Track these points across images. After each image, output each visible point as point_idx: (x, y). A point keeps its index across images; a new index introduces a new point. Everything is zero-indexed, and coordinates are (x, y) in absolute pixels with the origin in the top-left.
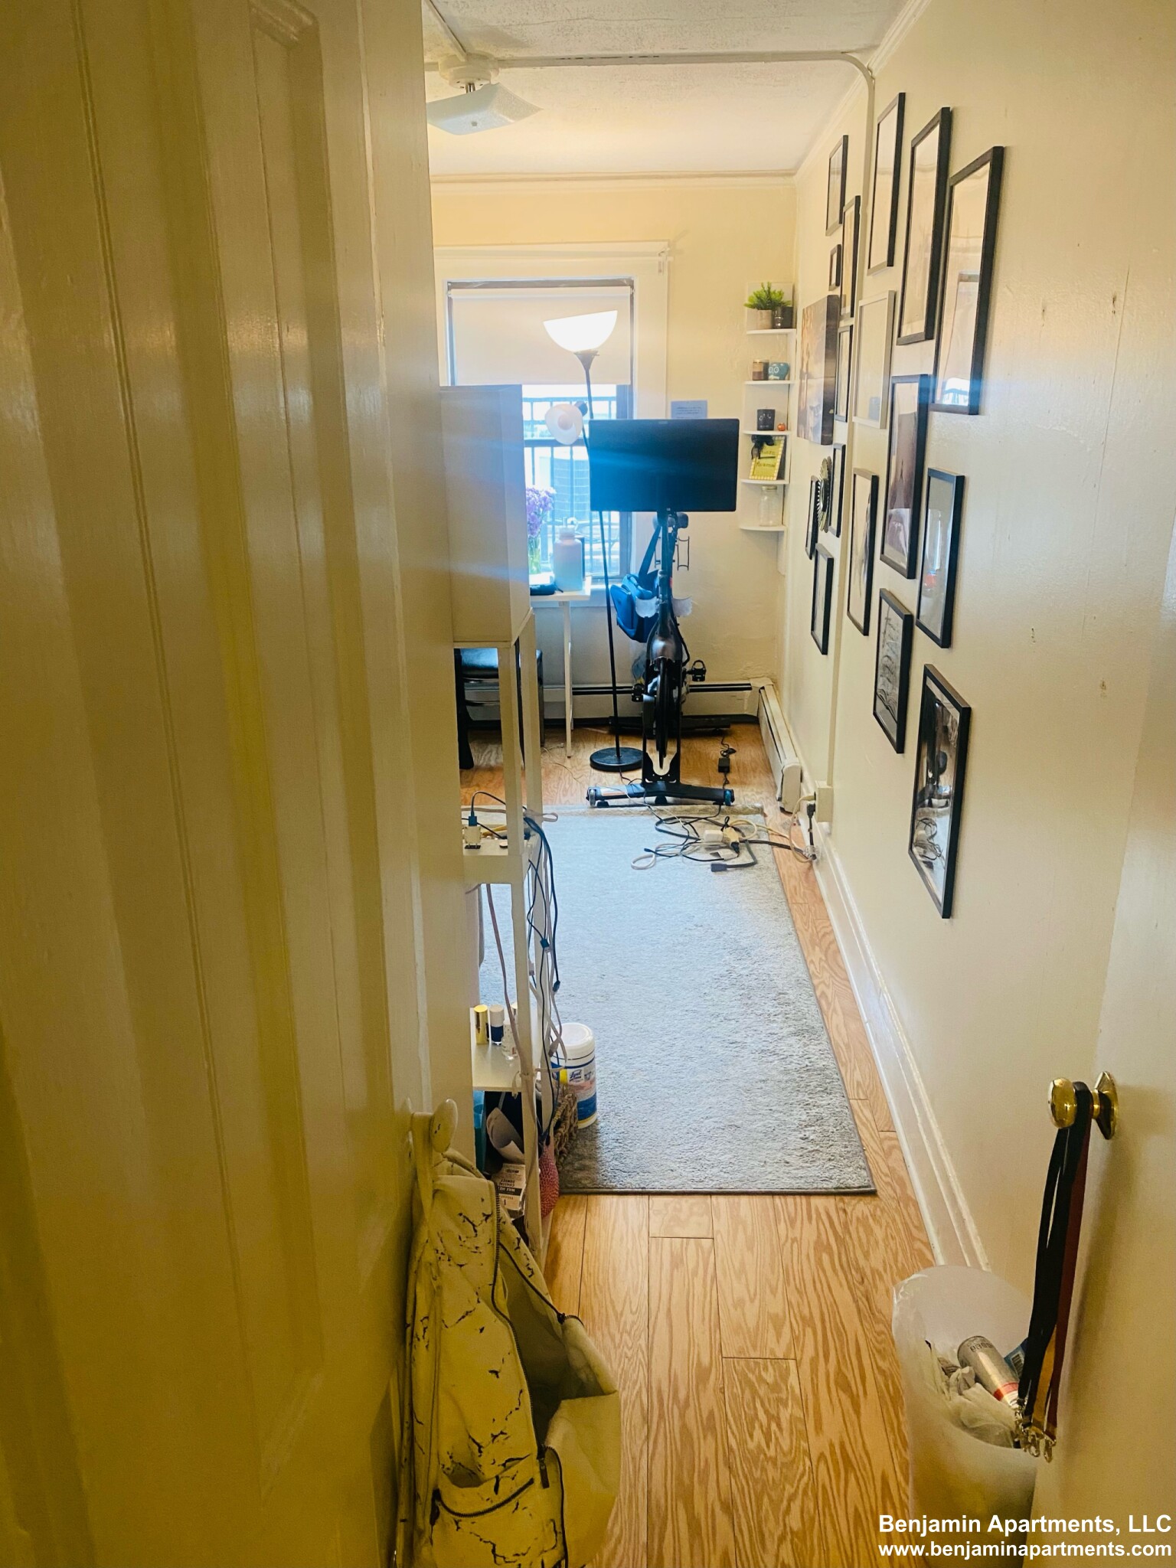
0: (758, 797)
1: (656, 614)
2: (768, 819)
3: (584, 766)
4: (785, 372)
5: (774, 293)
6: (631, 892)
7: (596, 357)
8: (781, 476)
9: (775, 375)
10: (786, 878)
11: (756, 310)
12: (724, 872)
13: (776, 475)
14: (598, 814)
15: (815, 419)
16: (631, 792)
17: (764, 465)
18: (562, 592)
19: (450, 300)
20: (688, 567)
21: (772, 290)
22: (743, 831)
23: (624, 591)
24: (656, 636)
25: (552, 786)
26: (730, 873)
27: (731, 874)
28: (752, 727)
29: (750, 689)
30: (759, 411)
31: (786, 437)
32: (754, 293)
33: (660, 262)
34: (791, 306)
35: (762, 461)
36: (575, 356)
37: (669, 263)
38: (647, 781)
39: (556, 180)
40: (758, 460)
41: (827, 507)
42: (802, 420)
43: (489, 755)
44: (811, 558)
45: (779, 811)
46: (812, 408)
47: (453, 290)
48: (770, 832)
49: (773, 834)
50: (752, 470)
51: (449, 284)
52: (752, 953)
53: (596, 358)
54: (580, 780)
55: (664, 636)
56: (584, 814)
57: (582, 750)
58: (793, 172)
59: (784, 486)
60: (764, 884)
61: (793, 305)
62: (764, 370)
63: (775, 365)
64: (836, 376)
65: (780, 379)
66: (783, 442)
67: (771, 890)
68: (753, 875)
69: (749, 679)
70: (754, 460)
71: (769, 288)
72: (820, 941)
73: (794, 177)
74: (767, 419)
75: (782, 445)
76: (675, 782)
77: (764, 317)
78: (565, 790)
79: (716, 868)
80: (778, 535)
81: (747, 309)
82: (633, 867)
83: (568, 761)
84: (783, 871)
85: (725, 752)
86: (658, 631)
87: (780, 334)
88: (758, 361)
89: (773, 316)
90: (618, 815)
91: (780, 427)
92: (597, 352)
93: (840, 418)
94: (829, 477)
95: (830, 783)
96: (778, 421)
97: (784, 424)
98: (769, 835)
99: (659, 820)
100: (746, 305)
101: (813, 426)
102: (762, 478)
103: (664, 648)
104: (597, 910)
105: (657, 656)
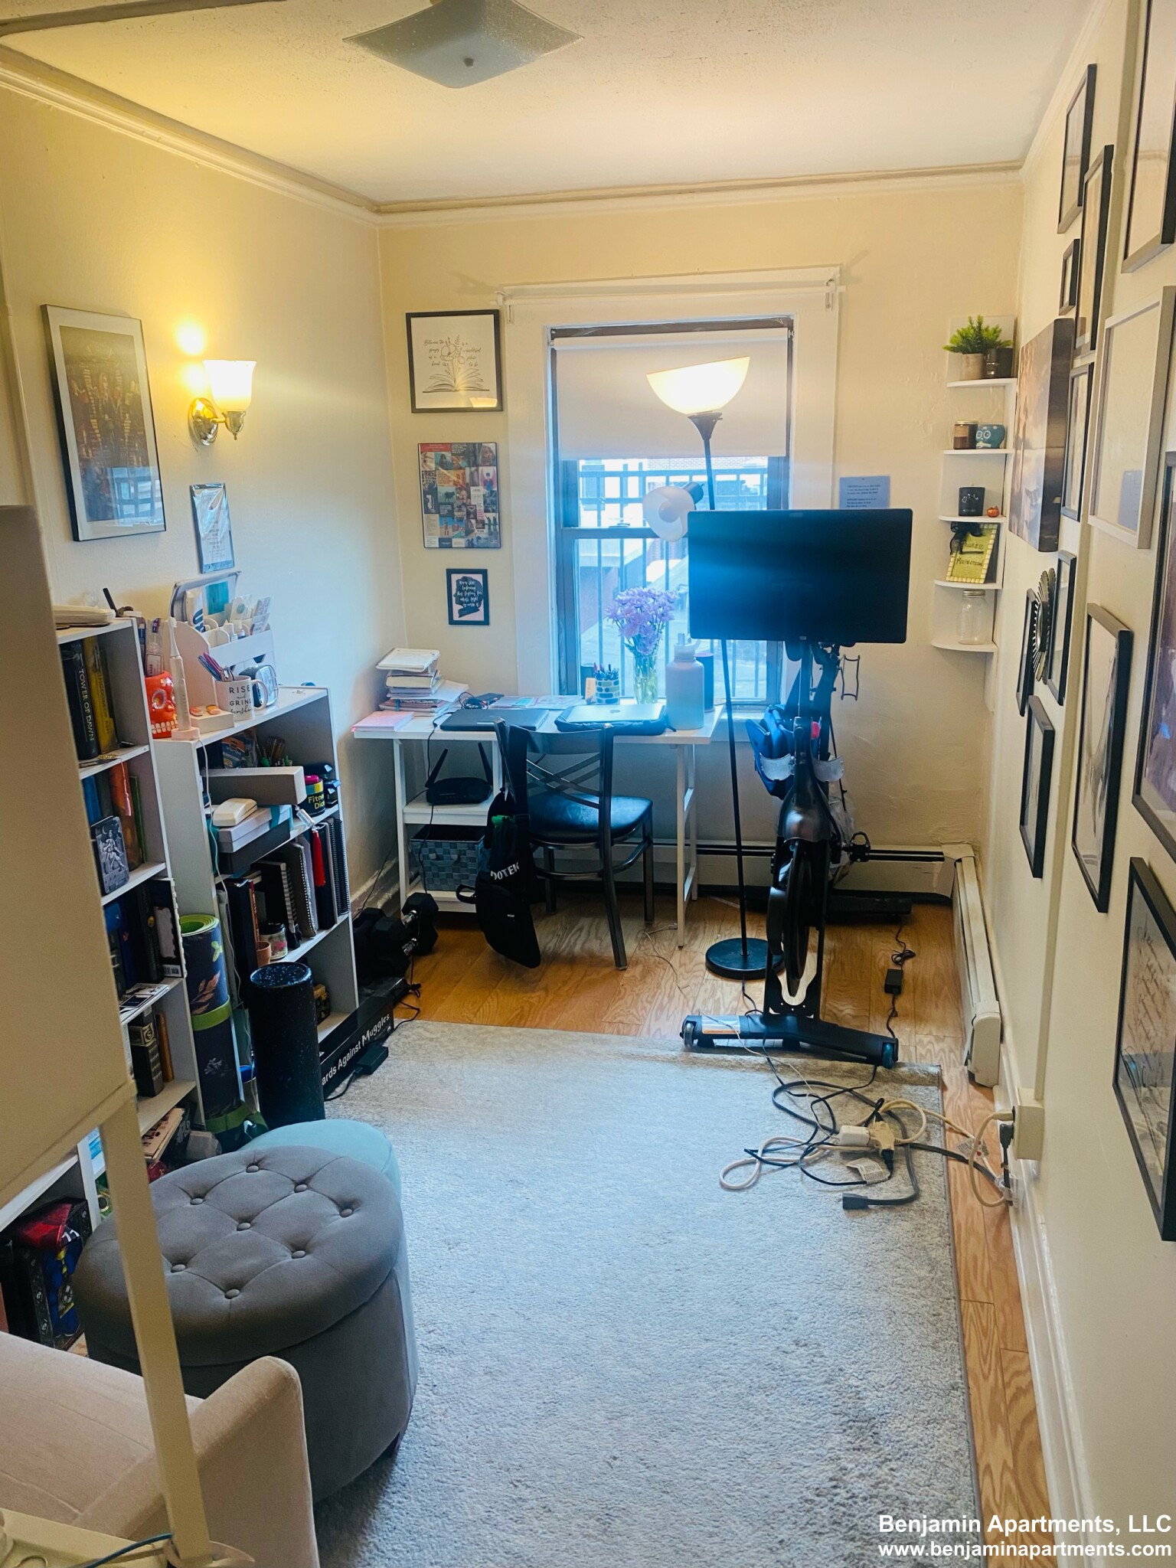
0: (937, 1047)
1: (791, 776)
2: (948, 1094)
3: (697, 964)
4: (998, 437)
5: (987, 329)
6: (706, 1241)
7: (718, 421)
8: (991, 577)
9: (985, 442)
10: (963, 1234)
11: (960, 354)
12: (863, 1213)
13: (983, 576)
14: (693, 1063)
15: (1031, 510)
16: (746, 1030)
17: (968, 562)
18: (675, 731)
19: (554, 352)
20: (856, 697)
21: (984, 326)
22: (904, 1120)
23: (762, 730)
24: (793, 804)
25: (644, 999)
26: (873, 1216)
27: (872, 1218)
28: (943, 912)
29: (942, 859)
30: (962, 490)
31: (999, 525)
32: (958, 331)
33: (828, 294)
34: (1011, 347)
35: (965, 557)
36: (690, 420)
37: (841, 294)
38: (771, 1011)
39: (691, 191)
40: (959, 556)
41: (1047, 646)
42: (1016, 509)
43: (576, 936)
44: (1022, 714)
45: (965, 1080)
46: (1028, 493)
47: (556, 340)
48: (947, 1125)
49: (951, 1130)
50: (950, 569)
51: (554, 332)
52: (884, 1432)
53: (718, 425)
54: (684, 991)
55: (803, 808)
56: (673, 1061)
57: (700, 937)
58: (1019, 164)
59: (996, 590)
60: (924, 1248)
61: (1014, 344)
62: (970, 435)
63: (985, 428)
64: (1066, 446)
65: (992, 448)
66: (994, 532)
67: (933, 1265)
68: (907, 1225)
69: (941, 844)
70: (954, 555)
71: (980, 324)
72: (1009, 1408)
73: (1020, 171)
74: (973, 500)
75: (993, 536)
76: (812, 1017)
77: (971, 363)
78: (661, 1008)
79: (853, 1204)
80: (985, 658)
81: (948, 352)
82: (723, 1185)
83: (678, 954)
84: (960, 1216)
85: (898, 956)
86: (794, 798)
87: (994, 386)
88: (962, 423)
89: (984, 362)
90: (722, 1066)
91: (991, 511)
92: (721, 414)
93: (1070, 514)
94: (1051, 601)
95: (1039, 1097)
96: (989, 503)
97: (997, 508)
98: (945, 1130)
99: (780, 1085)
100: (948, 348)
101: (1028, 520)
102: (960, 580)
103: (801, 824)
104: (644, 1280)
105: (790, 836)
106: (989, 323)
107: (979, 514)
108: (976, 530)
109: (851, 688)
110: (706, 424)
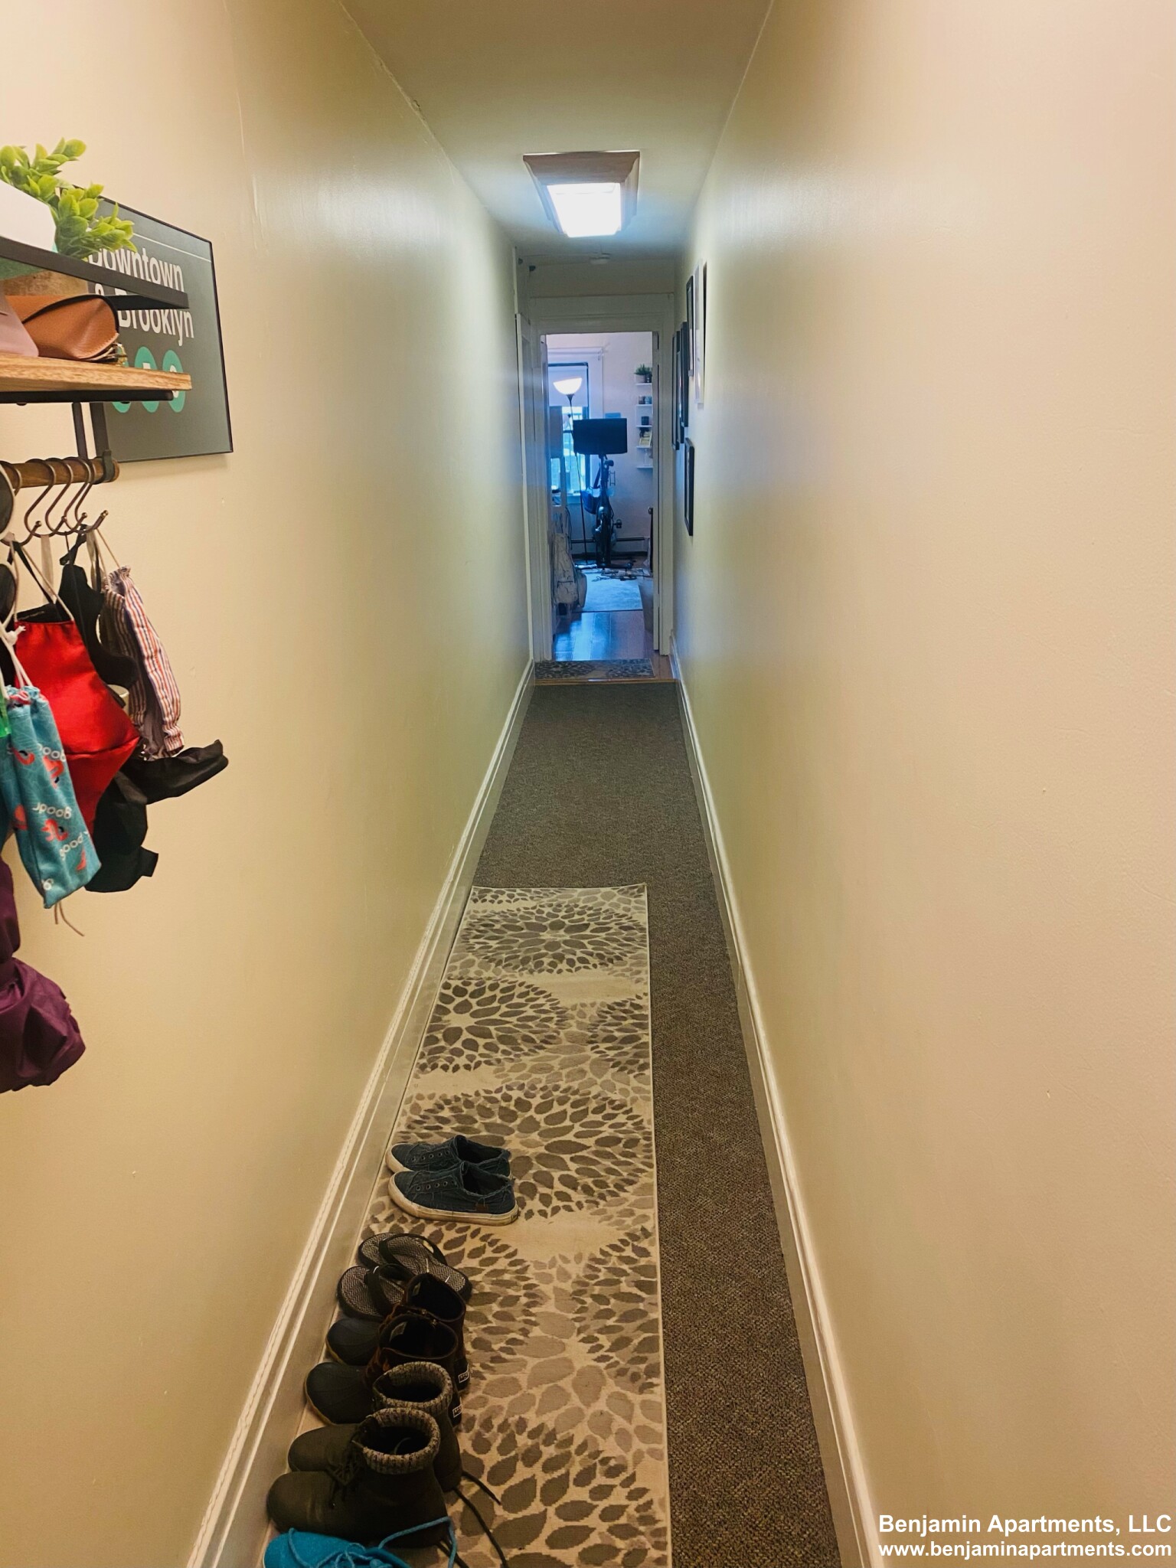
5: (646, 368)
29: (646, 540)
30: (641, 417)
33: (598, 356)
40: (643, 438)
50: (639, 441)
62: (643, 400)
70: (640, 436)
74: (646, 420)
88: (639, 396)
92: (574, 394)
100: (634, 373)
106: (646, 366)
107: (648, 424)
108: (647, 430)
109: (613, 481)
110: (570, 397)
